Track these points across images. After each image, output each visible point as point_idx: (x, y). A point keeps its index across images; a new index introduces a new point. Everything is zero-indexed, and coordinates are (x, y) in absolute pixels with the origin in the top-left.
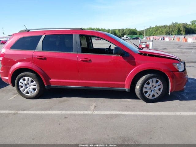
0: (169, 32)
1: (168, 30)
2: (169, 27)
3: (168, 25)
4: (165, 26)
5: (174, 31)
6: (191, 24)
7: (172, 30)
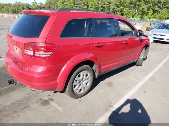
0: (15, 10)
1: (13, 8)
2: (14, 6)
3: (12, 4)
4: (9, 4)
5: (20, 10)
6: (32, 5)
7: (18, 9)
